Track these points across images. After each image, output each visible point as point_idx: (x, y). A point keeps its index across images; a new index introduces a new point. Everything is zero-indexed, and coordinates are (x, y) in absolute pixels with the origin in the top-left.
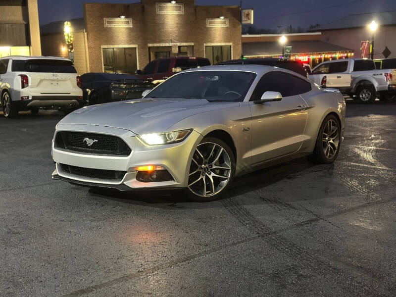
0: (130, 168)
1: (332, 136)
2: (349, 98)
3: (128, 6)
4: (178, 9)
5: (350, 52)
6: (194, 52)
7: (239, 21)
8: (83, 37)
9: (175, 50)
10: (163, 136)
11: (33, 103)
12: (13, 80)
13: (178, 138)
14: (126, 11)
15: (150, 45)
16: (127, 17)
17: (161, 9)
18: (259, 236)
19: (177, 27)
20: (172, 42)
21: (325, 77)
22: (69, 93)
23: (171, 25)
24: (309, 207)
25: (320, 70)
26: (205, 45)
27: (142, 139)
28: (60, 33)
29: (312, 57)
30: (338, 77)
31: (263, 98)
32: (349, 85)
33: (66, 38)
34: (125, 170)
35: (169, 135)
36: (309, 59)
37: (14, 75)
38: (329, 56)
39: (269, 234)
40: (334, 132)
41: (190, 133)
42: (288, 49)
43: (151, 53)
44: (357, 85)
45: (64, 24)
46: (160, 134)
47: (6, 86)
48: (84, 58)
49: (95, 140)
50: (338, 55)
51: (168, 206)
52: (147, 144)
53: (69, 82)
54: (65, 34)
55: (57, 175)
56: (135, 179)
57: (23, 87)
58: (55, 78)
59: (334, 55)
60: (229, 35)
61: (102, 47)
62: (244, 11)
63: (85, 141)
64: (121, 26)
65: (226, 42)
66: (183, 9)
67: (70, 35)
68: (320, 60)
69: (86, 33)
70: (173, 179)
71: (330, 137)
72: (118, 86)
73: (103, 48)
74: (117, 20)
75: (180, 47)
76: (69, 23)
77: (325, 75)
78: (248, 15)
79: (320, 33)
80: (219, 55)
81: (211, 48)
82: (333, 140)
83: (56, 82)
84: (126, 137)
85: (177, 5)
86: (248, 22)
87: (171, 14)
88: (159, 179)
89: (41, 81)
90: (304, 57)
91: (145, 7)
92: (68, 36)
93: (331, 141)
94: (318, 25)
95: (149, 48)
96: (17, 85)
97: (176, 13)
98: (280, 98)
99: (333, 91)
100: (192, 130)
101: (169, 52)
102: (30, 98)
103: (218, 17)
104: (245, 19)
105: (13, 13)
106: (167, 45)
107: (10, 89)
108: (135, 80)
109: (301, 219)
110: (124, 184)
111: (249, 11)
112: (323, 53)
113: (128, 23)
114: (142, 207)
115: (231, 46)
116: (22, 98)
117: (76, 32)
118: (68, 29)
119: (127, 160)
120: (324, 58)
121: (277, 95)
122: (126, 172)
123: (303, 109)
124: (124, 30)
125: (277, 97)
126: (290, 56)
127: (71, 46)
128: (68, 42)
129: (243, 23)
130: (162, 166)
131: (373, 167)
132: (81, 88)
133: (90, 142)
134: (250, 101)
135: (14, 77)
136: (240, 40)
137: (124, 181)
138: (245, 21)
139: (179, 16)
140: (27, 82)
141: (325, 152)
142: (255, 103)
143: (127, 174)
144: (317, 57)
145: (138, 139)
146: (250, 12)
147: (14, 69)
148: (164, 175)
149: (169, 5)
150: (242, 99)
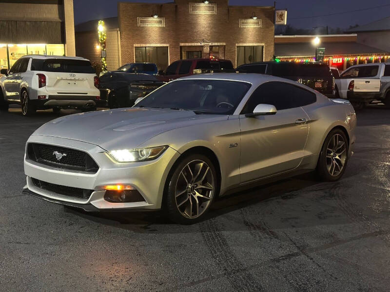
0: (97, 187)
1: (338, 152)
2: (379, 103)
3: (162, 6)
4: (211, 9)
5: (386, 55)
6: (226, 52)
7: (272, 21)
8: (116, 35)
9: (207, 50)
10: (134, 152)
11: (50, 103)
12: (31, 78)
13: (150, 155)
14: (159, 11)
15: (182, 44)
16: (159, 16)
17: (194, 9)
18: (225, 274)
19: (209, 27)
20: (203, 42)
21: (353, 81)
22: (87, 94)
23: (203, 25)
24: (294, 237)
25: (349, 74)
26: (237, 45)
27: (111, 156)
28: (94, 31)
29: (346, 59)
30: (366, 82)
31: (255, 111)
32: (379, 91)
33: (100, 36)
34: (91, 188)
35: (141, 151)
36: (343, 61)
37: (33, 74)
38: (365, 58)
39: (238, 271)
40: (341, 147)
41: (165, 150)
42: (322, 50)
43: (183, 52)
44: (388, 91)
45: (98, 23)
46: (130, 150)
47: (24, 84)
48: (117, 57)
49: (65, 155)
50: (373, 58)
51: (141, 227)
52: (117, 161)
53: (86, 82)
54: (99, 32)
55: (27, 189)
56: (103, 199)
57: (40, 86)
58: (73, 78)
59: (370, 58)
60: (262, 35)
61: (134, 45)
62: (277, 12)
63: (55, 154)
64: (154, 26)
65: (259, 42)
66: (215, 9)
67: (103, 34)
68: (355, 62)
69: (119, 32)
70: (144, 200)
71: (336, 153)
72: (136, 86)
73: (135, 47)
74: (151, 19)
75: (211, 47)
76: (102, 22)
77: (353, 79)
78: (281, 16)
79: (356, 35)
80: (252, 55)
81: (243, 48)
82: (339, 156)
83: (74, 82)
84: (94, 152)
85: (210, 5)
86: (282, 23)
87: (203, 14)
88: (128, 200)
89: (58, 81)
90: (339, 59)
91: (178, 7)
92: (101, 34)
93: (337, 157)
94: (357, 26)
95: (181, 47)
96: (34, 84)
97: (208, 13)
98: (274, 111)
99: (343, 102)
100: (167, 147)
101: (201, 51)
102: (47, 98)
103: (251, 18)
104: (279, 20)
105: (50, 12)
106: (199, 44)
107: (28, 87)
108: (154, 81)
109: (282, 253)
110: (91, 204)
111: (283, 11)
112: (359, 55)
113: (160, 22)
114: (112, 228)
115: (263, 47)
116: (39, 97)
117: (110, 31)
118: (101, 28)
119: (94, 177)
120: (360, 60)
121: (271, 109)
122: (93, 191)
123: (303, 123)
124: (156, 29)
125: (271, 111)
126: (323, 58)
127: (104, 44)
128: (101, 40)
129: (276, 23)
130: (131, 185)
131: (382, 187)
132: (98, 88)
133: (59, 155)
134: (240, 114)
135: (33, 76)
136: (273, 40)
137: (91, 200)
138: (278, 22)
139: (212, 16)
140: (45, 82)
141: (329, 169)
142: (247, 116)
143: (93, 193)
144: (352, 59)
145: (108, 156)
146: (283, 13)
147: (33, 69)
148: (134, 195)
149: (202, 5)
150: (231, 112)
